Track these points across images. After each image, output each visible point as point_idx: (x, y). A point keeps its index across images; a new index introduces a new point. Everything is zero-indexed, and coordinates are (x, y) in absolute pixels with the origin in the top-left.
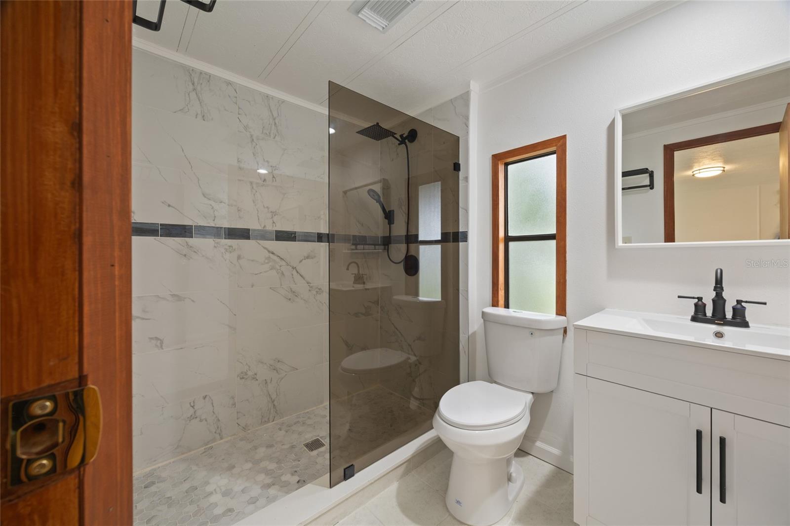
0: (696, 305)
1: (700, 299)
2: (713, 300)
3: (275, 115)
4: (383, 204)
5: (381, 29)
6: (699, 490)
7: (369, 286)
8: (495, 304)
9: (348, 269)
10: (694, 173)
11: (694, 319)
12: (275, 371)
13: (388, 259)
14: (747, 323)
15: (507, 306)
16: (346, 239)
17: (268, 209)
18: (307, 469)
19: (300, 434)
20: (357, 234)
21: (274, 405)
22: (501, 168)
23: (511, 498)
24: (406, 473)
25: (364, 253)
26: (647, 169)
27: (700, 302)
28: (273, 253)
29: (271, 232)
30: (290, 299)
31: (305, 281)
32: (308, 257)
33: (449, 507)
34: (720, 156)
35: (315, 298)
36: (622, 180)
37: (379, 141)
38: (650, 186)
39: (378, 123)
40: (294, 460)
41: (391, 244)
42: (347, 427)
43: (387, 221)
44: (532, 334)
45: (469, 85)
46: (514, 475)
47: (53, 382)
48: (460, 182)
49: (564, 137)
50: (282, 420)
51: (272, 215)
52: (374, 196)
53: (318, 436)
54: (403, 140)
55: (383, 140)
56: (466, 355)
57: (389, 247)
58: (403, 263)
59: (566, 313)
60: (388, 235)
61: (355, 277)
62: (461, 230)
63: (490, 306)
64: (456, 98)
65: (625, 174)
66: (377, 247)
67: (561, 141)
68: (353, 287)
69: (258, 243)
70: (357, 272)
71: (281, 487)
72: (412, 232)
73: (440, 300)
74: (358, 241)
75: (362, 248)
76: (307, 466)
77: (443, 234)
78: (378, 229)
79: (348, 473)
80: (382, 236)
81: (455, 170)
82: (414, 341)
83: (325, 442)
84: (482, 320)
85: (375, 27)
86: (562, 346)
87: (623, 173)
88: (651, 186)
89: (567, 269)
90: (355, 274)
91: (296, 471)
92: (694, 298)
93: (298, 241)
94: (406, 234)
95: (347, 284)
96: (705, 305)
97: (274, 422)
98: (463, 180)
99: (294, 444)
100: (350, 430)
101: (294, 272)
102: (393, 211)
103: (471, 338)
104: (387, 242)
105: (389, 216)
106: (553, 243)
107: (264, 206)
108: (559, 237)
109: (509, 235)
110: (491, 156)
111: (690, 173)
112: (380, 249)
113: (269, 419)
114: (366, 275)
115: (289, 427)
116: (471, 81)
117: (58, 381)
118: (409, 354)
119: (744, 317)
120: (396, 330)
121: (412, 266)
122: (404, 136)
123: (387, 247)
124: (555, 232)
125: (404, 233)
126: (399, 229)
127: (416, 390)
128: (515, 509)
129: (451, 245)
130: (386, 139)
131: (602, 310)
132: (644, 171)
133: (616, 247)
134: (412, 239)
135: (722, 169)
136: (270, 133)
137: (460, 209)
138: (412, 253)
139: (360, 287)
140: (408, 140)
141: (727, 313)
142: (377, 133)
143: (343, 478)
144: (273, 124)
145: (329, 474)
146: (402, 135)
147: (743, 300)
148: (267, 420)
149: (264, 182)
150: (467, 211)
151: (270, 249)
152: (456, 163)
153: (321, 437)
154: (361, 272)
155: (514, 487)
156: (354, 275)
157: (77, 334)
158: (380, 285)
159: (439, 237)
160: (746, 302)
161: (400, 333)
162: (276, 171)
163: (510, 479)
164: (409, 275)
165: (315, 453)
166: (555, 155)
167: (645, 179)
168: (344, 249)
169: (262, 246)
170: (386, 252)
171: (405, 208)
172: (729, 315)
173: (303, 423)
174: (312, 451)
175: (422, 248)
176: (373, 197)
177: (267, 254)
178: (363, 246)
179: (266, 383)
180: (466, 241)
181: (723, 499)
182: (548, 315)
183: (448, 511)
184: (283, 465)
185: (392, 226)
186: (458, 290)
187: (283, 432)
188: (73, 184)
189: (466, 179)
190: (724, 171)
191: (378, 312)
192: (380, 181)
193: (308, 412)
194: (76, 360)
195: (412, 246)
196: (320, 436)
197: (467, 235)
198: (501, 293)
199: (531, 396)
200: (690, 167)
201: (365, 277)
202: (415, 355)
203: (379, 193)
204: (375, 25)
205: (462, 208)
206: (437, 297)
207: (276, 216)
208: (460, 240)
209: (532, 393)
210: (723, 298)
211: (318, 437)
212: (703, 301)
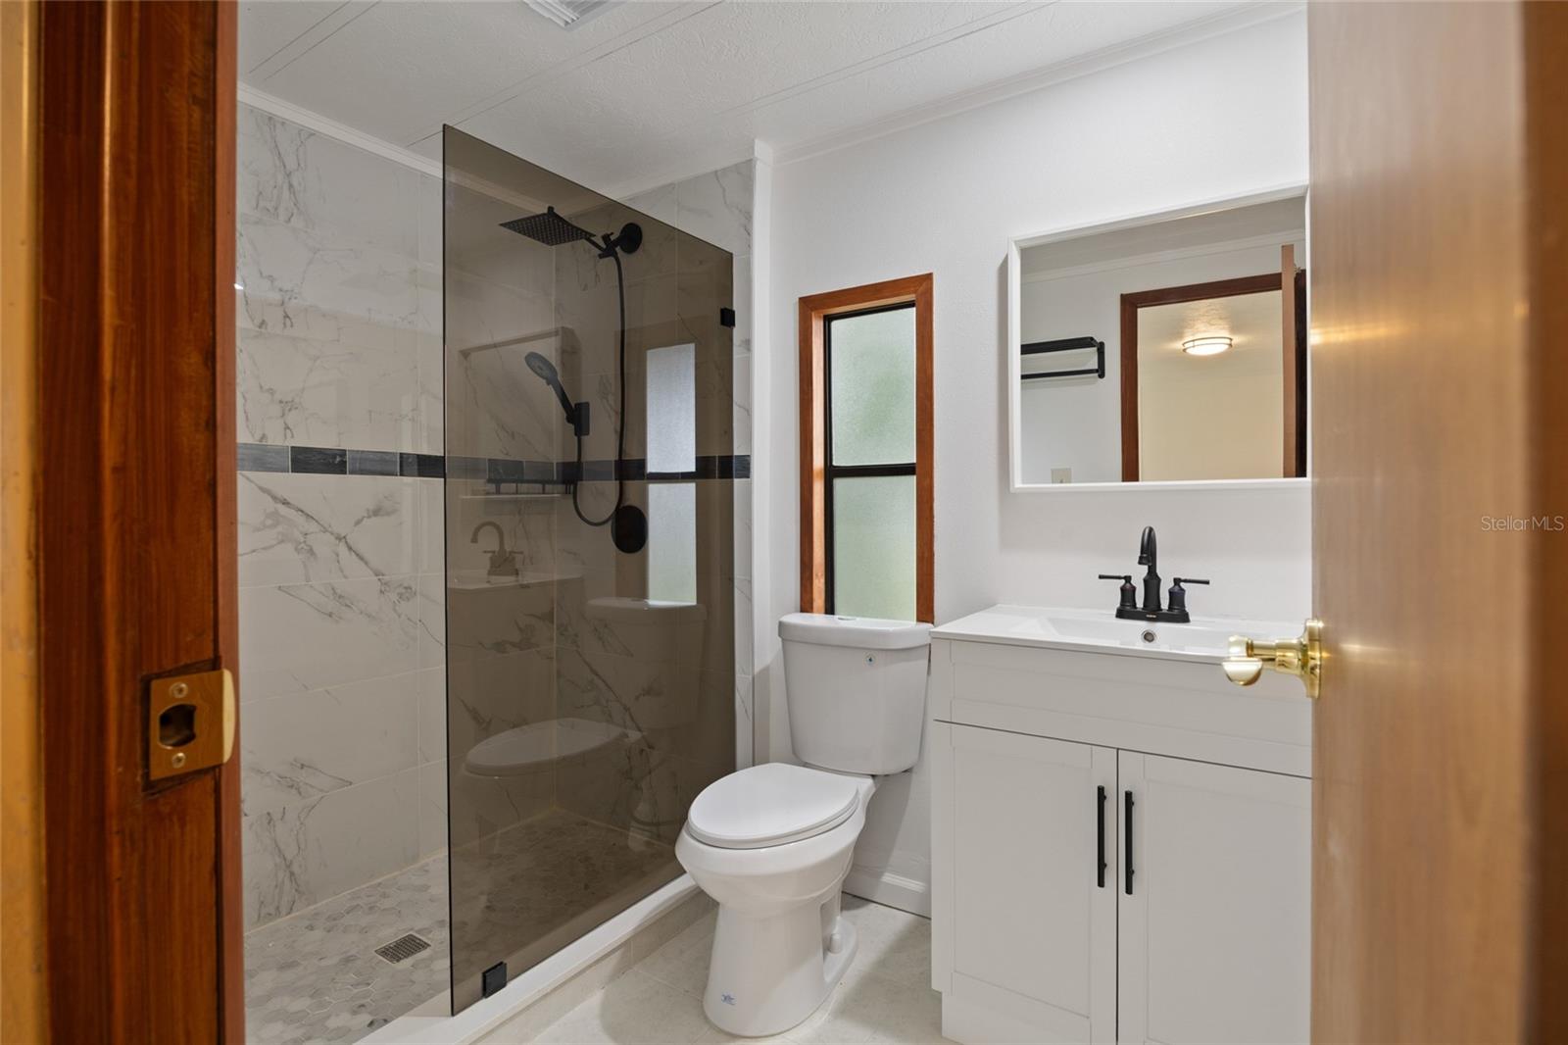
0: (1123, 590)
1: (1128, 579)
2: (1145, 581)
3: (291, 164)
4: (562, 389)
5: (562, 24)
6: (1101, 883)
7: (529, 577)
8: (806, 606)
9: (474, 540)
10: (1187, 346)
11: (1121, 614)
12: (294, 791)
13: (574, 512)
14: (1187, 615)
15: (830, 609)
16: (470, 468)
17: (272, 394)
18: (389, 997)
19: (364, 931)
20: (501, 457)
21: (292, 874)
22: (817, 327)
23: (828, 979)
24: (621, 970)
25: (516, 501)
26: (1092, 339)
27: (1128, 585)
28: (285, 503)
29: (279, 451)
30: (330, 615)
31: (369, 570)
32: (376, 512)
33: (709, 1015)
34: (1221, 318)
35: (395, 610)
36: (1022, 360)
37: (553, 247)
38: (1097, 371)
39: (551, 209)
40: (356, 985)
41: (582, 480)
42: (483, 900)
43: (572, 427)
44: (870, 660)
45: (753, 148)
46: (837, 937)
47: (189, 662)
48: (736, 349)
49: (929, 277)
50: (312, 907)
51: (284, 410)
52: (539, 367)
53: (412, 929)
54: (608, 249)
55: (563, 245)
56: (748, 717)
57: (578, 486)
58: (610, 523)
59: (933, 617)
60: (576, 460)
61: (491, 558)
62: (737, 452)
63: (796, 612)
64: (724, 170)
65: (1026, 349)
66: (548, 487)
67: (924, 285)
68: (488, 582)
69: (248, 479)
70: (496, 548)
71: (329, 1040)
72: (632, 454)
73: (694, 603)
74: (503, 473)
75: (515, 491)
76: (388, 992)
77: (699, 460)
78: (551, 444)
79: (493, 981)
80: (560, 461)
81: (723, 323)
82: (637, 698)
83: (429, 939)
84: (780, 639)
85: (549, 18)
86: (927, 681)
87: (1022, 346)
88: (1100, 371)
89: (936, 532)
90: (494, 552)
91: (363, 1006)
92: (1119, 578)
93: (352, 473)
94: (617, 458)
95: (476, 576)
96: (1134, 589)
97: (293, 915)
98: (740, 346)
99: (353, 952)
100: (488, 907)
101: (342, 549)
102: (587, 404)
103: (760, 681)
104: (571, 475)
105: (577, 416)
106: (911, 481)
107: (261, 387)
108: (920, 469)
109: (834, 464)
110: (797, 300)
111: (1178, 345)
112: (556, 492)
113: (278, 908)
114: (522, 553)
115: (335, 919)
116: (756, 141)
117: (194, 661)
118: (625, 727)
119: (1183, 606)
120: (595, 678)
121: (630, 530)
122: (612, 238)
123: (572, 487)
124: (914, 460)
125: (612, 455)
126: (601, 446)
127: (642, 810)
128: (837, 995)
129: (716, 483)
130: (570, 243)
131: (992, 606)
132: (1086, 342)
133: (1011, 489)
134: (631, 469)
135: (1228, 341)
136: (276, 209)
137: (735, 408)
138: (632, 500)
139: (508, 581)
140: (622, 248)
141: (1162, 601)
142: (549, 229)
143: (481, 995)
144: (286, 186)
145: (449, 990)
146: (609, 236)
147: (1183, 578)
148: (273, 911)
149: (260, 327)
150: (748, 411)
151: (281, 493)
152: (726, 309)
153: (418, 932)
154: (508, 548)
155: (837, 959)
156: (490, 555)
157: (212, 605)
158: (556, 577)
159: (691, 467)
160: (1186, 581)
161: (604, 681)
162: (294, 301)
163: (828, 947)
164: (623, 550)
165: (406, 963)
166: (914, 309)
167: (1087, 358)
168: (471, 491)
169: (256, 485)
170: (572, 501)
171: (614, 401)
172: (1165, 604)
173: (371, 908)
174: (398, 961)
175: (654, 489)
176: (539, 371)
177: (270, 505)
178: (514, 485)
179: (269, 823)
180: (747, 476)
181: (1129, 890)
182: (904, 623)
183: (706, 1018)
184: (327, 998)
185: (585, 438)
186: (731, 580)
187: (318, 934)
188: (207, 423)
189: (748, 344)
190: (1230, 345)
191: (552, 640)
192: (556, 333)
193: (380, 884)
194: (211, 637)
195: (632, 486)
196: (416, 929)
197: (749, 464)
198: (819, 584)
199: (870, 781)
200: (1178, 334)
201: (519, 557)
202: (640, 730)
203: (554, 364)
204: (547, 15)
205: (740, 406)
206: (686, 596)
207: (293, 412)
208: (734, 472)
209: (873, 776)
210: (1157, 576)
211: (411, 933)
212: (1132, 582)
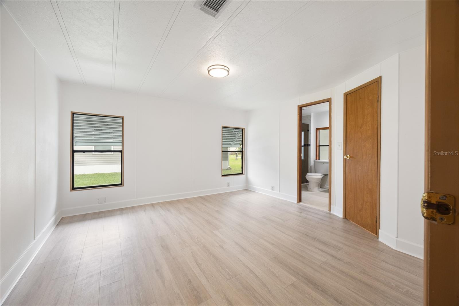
15: (319, 159)
22: (318, 131)
44: (323, 164)
63: (315, 159)
64: (308, 116)
77: (304, 145)
81: (308, 131)
84: (313, 162)
109: (320, 145)
110: (316, 129)
124: (329, 144)
129: (306, 147)
150: (310, 140)
189: (310, 133)
197: (310, 145)
198: (318, 157)
208: (308, 146)
